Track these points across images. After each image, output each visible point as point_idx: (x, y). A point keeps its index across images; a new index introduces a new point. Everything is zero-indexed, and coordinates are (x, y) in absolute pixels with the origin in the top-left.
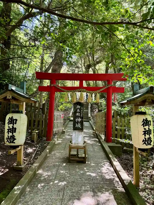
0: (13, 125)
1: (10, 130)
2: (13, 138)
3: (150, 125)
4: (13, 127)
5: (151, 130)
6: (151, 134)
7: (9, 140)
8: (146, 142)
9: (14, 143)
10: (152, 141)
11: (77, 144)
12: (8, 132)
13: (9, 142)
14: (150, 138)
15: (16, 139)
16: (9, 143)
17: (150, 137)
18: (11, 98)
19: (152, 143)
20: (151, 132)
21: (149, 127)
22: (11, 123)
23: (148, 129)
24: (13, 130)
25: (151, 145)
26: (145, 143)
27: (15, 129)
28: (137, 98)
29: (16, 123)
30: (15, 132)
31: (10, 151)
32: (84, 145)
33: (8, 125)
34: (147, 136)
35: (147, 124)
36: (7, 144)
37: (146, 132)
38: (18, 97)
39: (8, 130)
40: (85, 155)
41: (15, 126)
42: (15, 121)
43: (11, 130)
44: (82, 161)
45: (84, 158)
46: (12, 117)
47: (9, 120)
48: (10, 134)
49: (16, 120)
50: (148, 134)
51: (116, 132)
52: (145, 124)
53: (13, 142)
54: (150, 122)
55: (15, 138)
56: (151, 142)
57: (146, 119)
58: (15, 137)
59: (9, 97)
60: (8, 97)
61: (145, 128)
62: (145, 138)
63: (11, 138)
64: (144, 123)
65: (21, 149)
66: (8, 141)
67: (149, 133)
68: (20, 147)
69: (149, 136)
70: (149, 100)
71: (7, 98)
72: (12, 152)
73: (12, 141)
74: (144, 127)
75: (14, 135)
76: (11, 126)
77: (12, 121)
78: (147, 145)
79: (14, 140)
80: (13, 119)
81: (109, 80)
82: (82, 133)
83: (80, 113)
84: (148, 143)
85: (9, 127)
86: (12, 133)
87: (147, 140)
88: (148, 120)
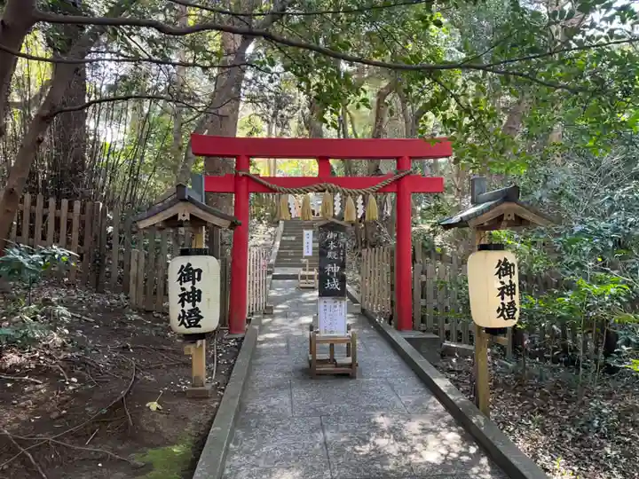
0: (194, 283)
1: (186, 297)
2: (197, 315)
3: (514, 274)
4: (193, 288)
5: (515, 285)
6: (515, 295)
7: (186, 321)
8: (505, 313)
9: (200, 326)
10: (516, 310)
11: (331, 332)
12: (182, 301)
13: (185, 325)
14: (512, 304)
15: (202, 317)
16: (187, 327)
17: (514, 301)
18: (189, 219)
19: (517, 315)
20: (514, 289)
21: (511, 277)
22: (189, 280)
23: (508, 284)
24: (194, 296)
25: (515, 318)
26: (502, 315)
27: (200, 292)
28: (482, 212)
29: (199, 279)
30: (199, 300)
32: (348, 334)
33: (181, 284)
34: (507, 299)
35: (506, 272)
36: (183, 330)
37: (505, 291)
38: (205, 216)
39: (180, 296)
40: (354, 359)
41: (198, 286)
42: (196, 273)
43: (189, 297)
44: (346, 374)
45: (350, 366)
46: (189, 265)
47: (180, 271)
48: (188, 306)
49: (200, 271)
50: (508, 295)
52: (503, 272)
53: (196, 325)
54: (512, 267)
55: (200, 314)
56: (514, 312)
57: (506, 259)
58: (200, 312)
59: (184, 215)
60: (180, 218)
61: (502, 280)
62: (502, 303)
64: (501, 269)
65: (201, 346)
66: (183, 323)
67: (511, 292)
69: (511, 298)
70: (509, 215)
72: (193, 349)
73: (193, 323)
74: (500, 278)
75: (197, 309)
76: (188, 286)
77: (189, 273)
78: (506, 319)
79: (198, 320)
80: (191, 269)
81: (401, 157)
82: (343, 302)
83: (338, 250)
84: (508, 315)
85: (183, 289)
86: (191, 303)
87: (507, 307)
88: (508, 263)
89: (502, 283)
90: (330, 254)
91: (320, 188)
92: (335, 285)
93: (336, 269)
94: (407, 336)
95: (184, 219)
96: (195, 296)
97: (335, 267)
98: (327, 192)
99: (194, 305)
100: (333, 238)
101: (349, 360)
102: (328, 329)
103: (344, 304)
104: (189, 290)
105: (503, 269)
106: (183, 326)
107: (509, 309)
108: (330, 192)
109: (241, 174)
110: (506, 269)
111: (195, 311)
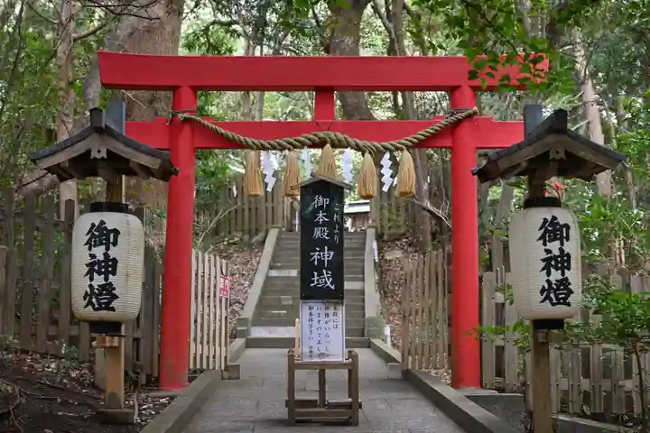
0: (108, 249)
1: (96, 268)
2: (109, 293)
3: (568, 239)
4: (106, 255)
5: (568, 256)
6: (569, 269)
7: (94, 300)
8: (552, 295)
9: (113, 309)
10: (571, 292)
11: (321, 355)
12: (90, 273)
13: (93, 305)
14: (564, 283)
15: (116, 297)
16: (96, 310)
17: (567, 279)
18: (105, 157)
19: (573, 300)
20: (569, 261)
21: (562, 244)
22: (101, 244)
23: (557, 253)
24: (107, 267)
25: (569, 304)
26: (548, 297)
27: (115, 261)
29: (115, 244)
30: (114, 274)
33: (90, 249)
34: (556, 275)
35: (555, 235)
36: (90, 313)
37: (553, 263)
39: (87, 265)
41: (113, 253)
42: (112, 235)
43: (100, 267)
45: (348, 407)
46: (102, 223)
47: (90, 231)
48: (99, 280)
49: (116, 232)
50: (557, 269)
52: (550, 236)
53: (108, 307)
54: (565, 230)
55: (114, 292)
56: (568, 296)
57: (554, 218)
58: (114, 289)
59: (99, 152)
60: (94, 154)
61: (547, 248)
62: (548, 282)
63: (100, 294)
64: (546, 231)
66: (90, 303)
67: (563, 265)
69: (563, 274)
70: (558, 152)
71: (92, 157)
73: (104, 303)
74: (545, 244)
75: (110, 284)
76: (99, 252)
77: (103, 235)
78: (554, 304)
79: (110, 302)
80: (105, 229)
81: (459, 87)
82: (339, 308)
83: (330, 225)
84: (558, 299)
85: (93, 256)
86: (103, 276)
87: (555, 287)
88: (558, 223)
89: (548, 251)
90: (317, 233)
91: (318, 141)
92: (327, 280)
93: (328, 255)
95: (98, 156)
96: (109, 266)
97: (326, 252)
98: (328, 146)
99: (106, 279)
100: (323, 206)
102: (315, 351)
103: (341, 311)
104: (101, 257)
105: (550, 232)
106: (90, 307)
107: (558, 289)
108: (333, 146)
109: (181, 116)
110: (554, 231)
111: (108, 289)
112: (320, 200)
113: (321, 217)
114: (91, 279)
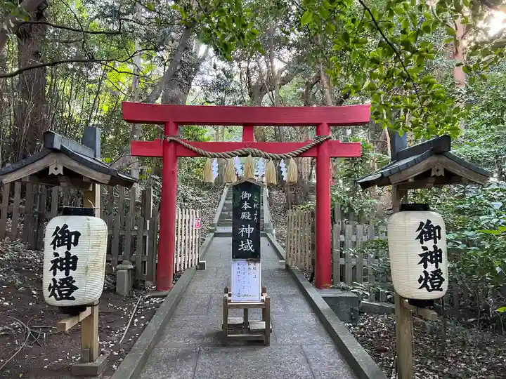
0: (69, 248)
1: (59, 264)
2: (70, 285)
3: (439, 238)
4: (68, 254)
5: (440, 251)
6: (441, 262)
7: (56, 292)
8: (429, 284)
9: (73, 299)
10: (442, 280)
12: (54, 268)
13: (56, 296)
14: (437, 273)
15: (76, 288)
16: (57, 299)
17: (440, 270)
18: (62, 174)
19: (445, 285)
20: (440, 255)
21: (436, 242)
22: (63, 244)
23: (432, 250)
24: (67, 264)
25: (441, 290)
26: (425, 285)
27: (75, 258)
29: (76, 244)
30: (74, 268)
31: (62, 322)
32: (264, 298)
33: (54, 248)
34: (431, 268)
35: (430, 235)
37: (429, 257)
38: (82, 170)
39: (52, 262)
40: (267, 325)
41: (74, 251)
42: (73, 237)
43: (62, 264)
44: (260, 340)
45: (263, 331)
46: (66, 226)
47: (55, 233)
48: (61, 275)
49: (77, 234)
50: (432, 262)
51: (342, 261)
52: (425, 236)
53: (68, 298)
54: (437, 230)
55: (74, 284)
56: (440, 283)
57: (429, 222)
58: (74, 281)
59: (56, 169)
60: (52, 171)
61: (424, 245)
62: (425, 272)
63: (62, 286)
64: (423, 232)
65: (91, 316)
66: (53, 294)
67: (436, 259)
68: (89, 309)
69: (437, 266)
70: (438, 170)
71: (50, 173)
72: (69, 324)
73: (64, 294)
74: (422, 242)
75: (71, 278)
76: (62, 251)
77: (64, 236)
78: (430, 291)
79: (70, 292)
80: (68, 231)
81: (321, 124)
82: (258, 265)
83: (252, 211)
84: (433, 286)
85: (56, 254)
86: (64, 271)
87: (431, 277)
88: (432, 225)
89: (425, 248)
90: (244, 215)
91: (244, 153)
92: (249, 246)
93: (250, 230)
94: (325, 295)
95: (56, 173)
96: (70, 263)
97: (249, 228)
98: (250, 156)
99: (67, 274)
100: (247, 198)
101: (262, 325)
104: (63, 256)
105: (426, 233)
106: (53, 297)
107: (434, 279)
108: (253, 156)
110: (429, 232)
111: (68, 282)
112: (245, 195)
113: (246, 206)
114: (55, 274)
